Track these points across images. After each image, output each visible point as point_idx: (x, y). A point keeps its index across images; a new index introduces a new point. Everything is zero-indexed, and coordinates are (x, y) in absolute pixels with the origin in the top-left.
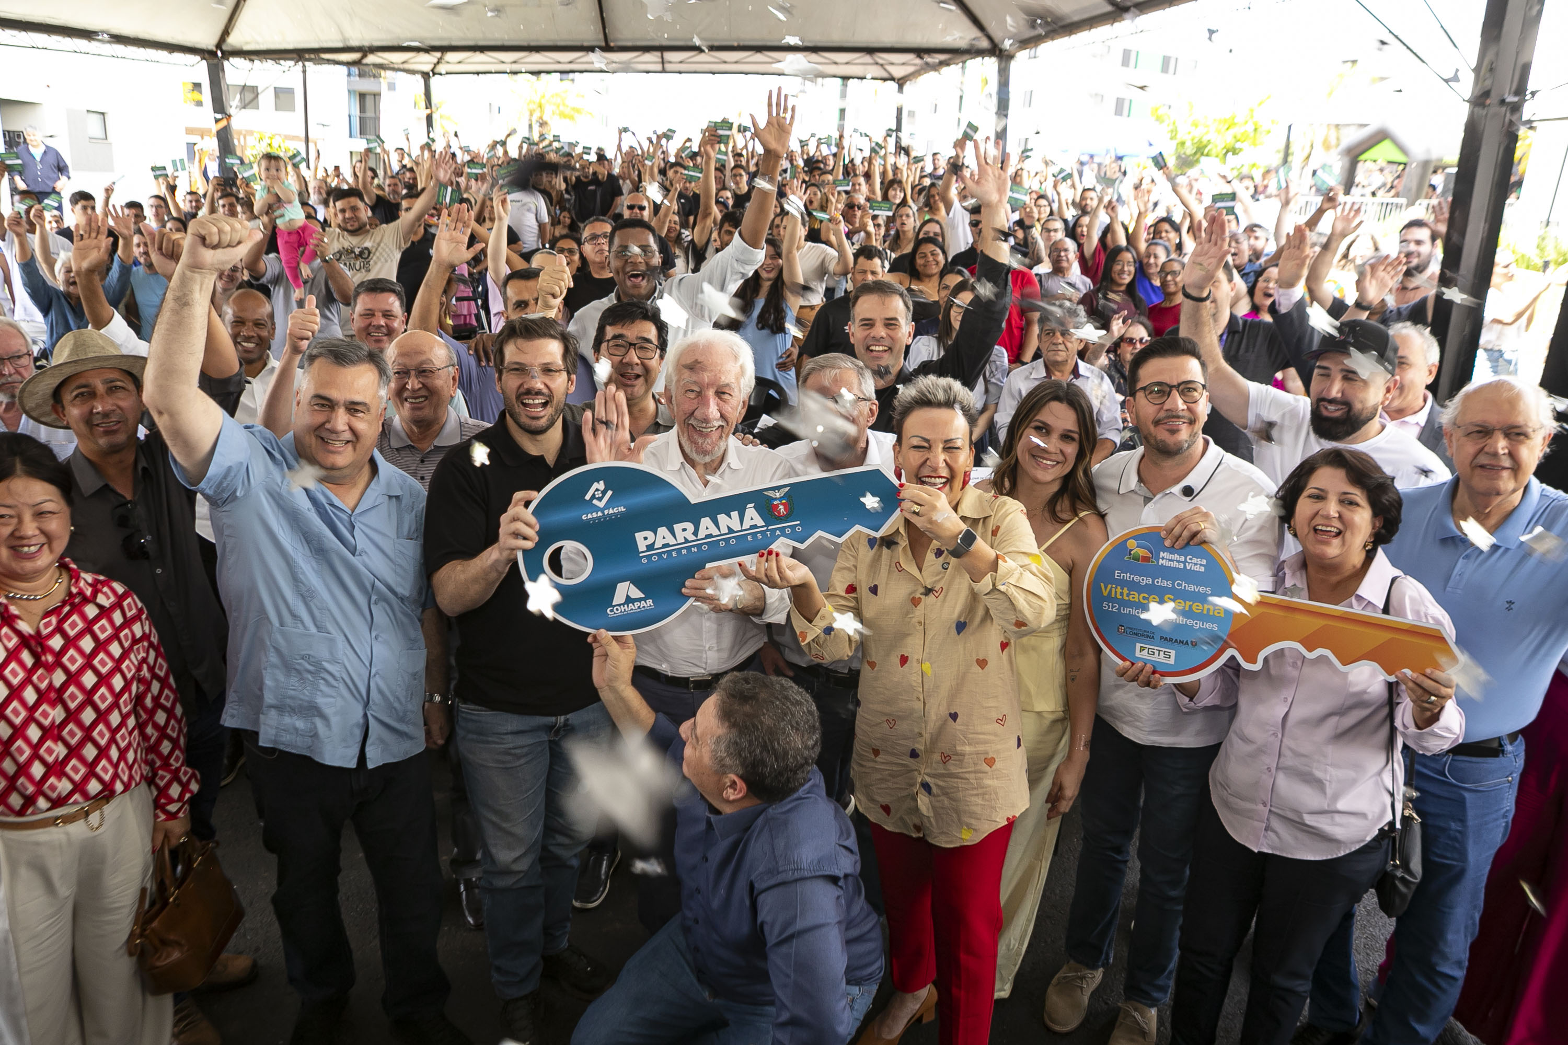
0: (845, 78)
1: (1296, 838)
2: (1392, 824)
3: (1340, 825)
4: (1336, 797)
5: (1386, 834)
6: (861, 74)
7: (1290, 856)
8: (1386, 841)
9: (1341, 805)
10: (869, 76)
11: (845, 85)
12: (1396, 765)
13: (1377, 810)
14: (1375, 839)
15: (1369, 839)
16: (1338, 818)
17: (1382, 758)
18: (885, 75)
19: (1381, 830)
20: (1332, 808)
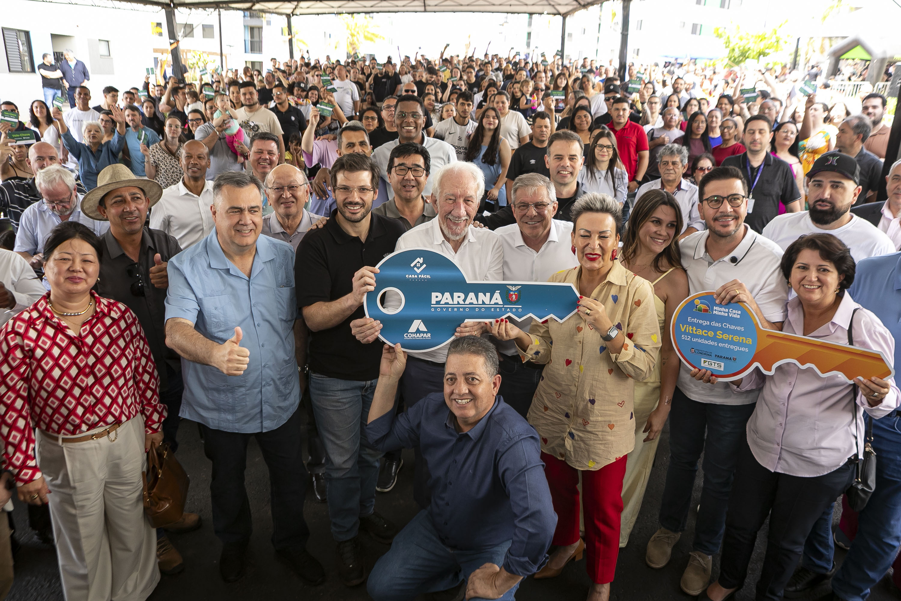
0: (531, 14)
1: (798, 465)
2: (856, 455)
3: (824, 456)
4: (821, 439)
5: (853, 461)
6: (540, 11)
7: (794, 475)
8: (853, 465)
9: (824, 444)
10: (545, 12)
11: (531, 18)
12: (859, 421)
13: (847, 447)
14: (846, 464)
15: (842, 464)
16: (823, 452)
17: (849, 417)
18: (555, 12)
19: (850, 459)
20: (819, 446)
